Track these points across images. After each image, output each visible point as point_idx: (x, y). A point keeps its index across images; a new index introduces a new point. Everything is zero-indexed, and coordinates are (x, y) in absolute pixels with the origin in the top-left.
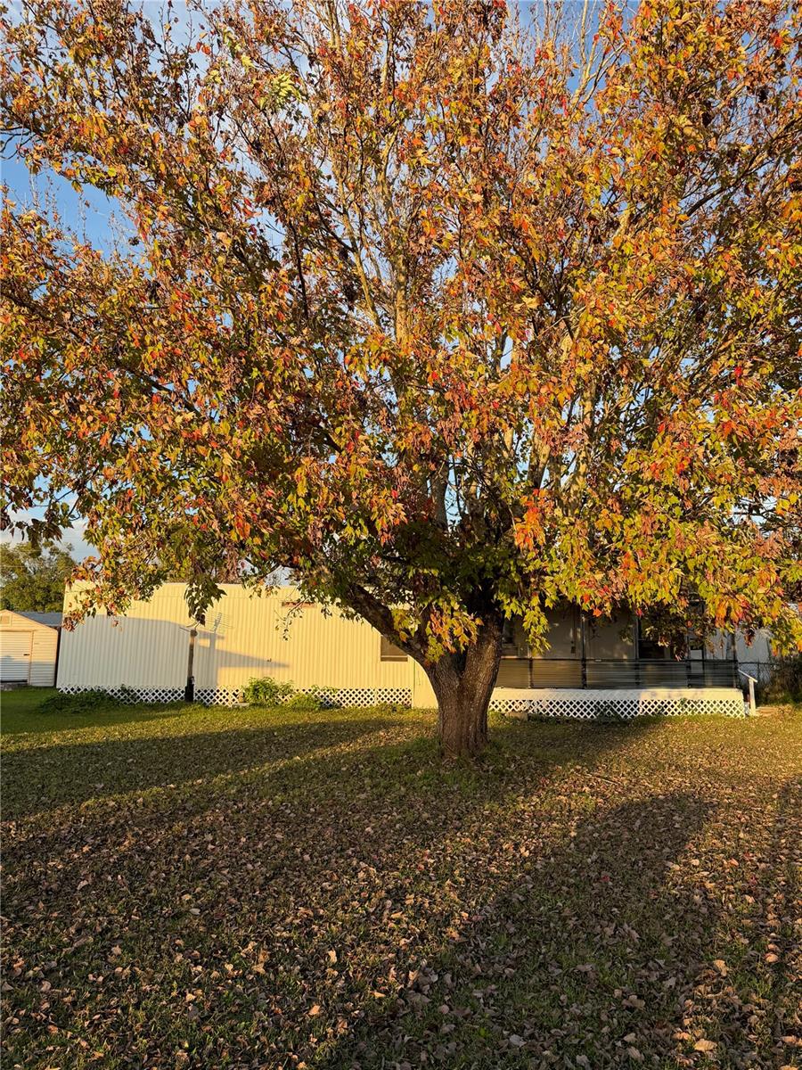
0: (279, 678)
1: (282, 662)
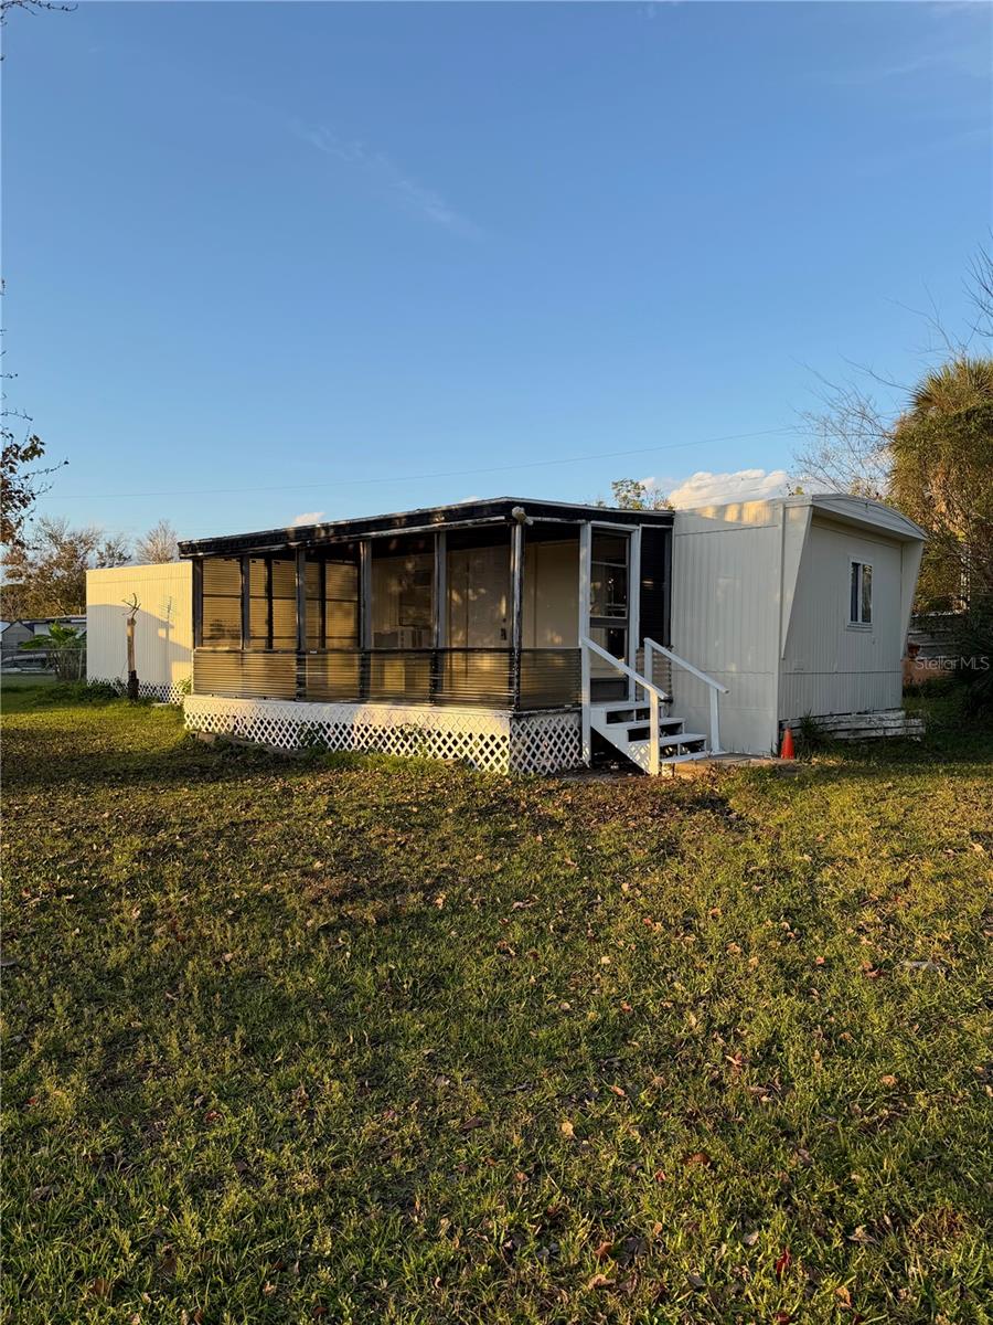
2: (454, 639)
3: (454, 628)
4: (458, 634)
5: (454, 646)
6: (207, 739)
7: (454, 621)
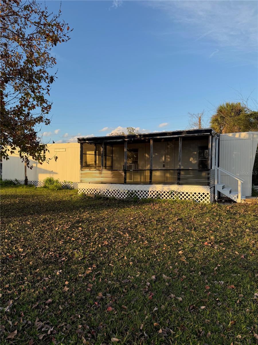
0: (55, 178)
1: (56, 172)
2: (147, 167)
3: (146, 164)
4: (148, 166)
5: (146, 169)
6: (91, 196)
7: (146, 162)
